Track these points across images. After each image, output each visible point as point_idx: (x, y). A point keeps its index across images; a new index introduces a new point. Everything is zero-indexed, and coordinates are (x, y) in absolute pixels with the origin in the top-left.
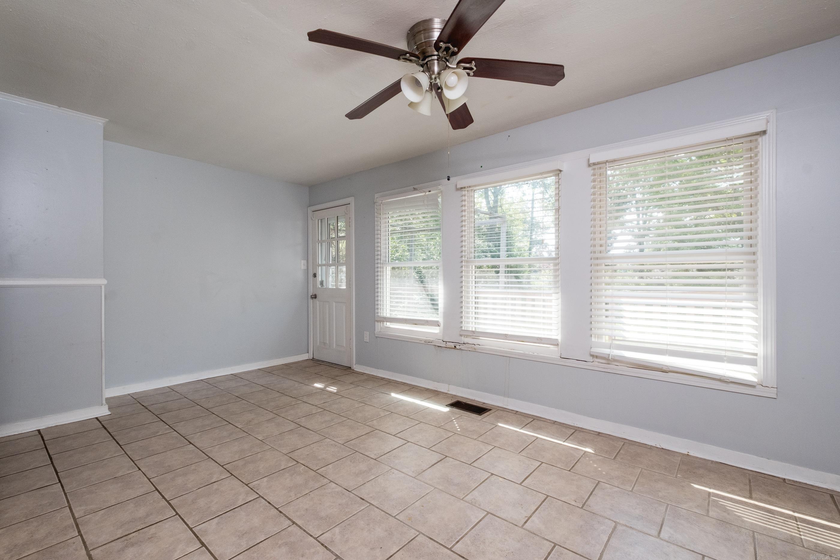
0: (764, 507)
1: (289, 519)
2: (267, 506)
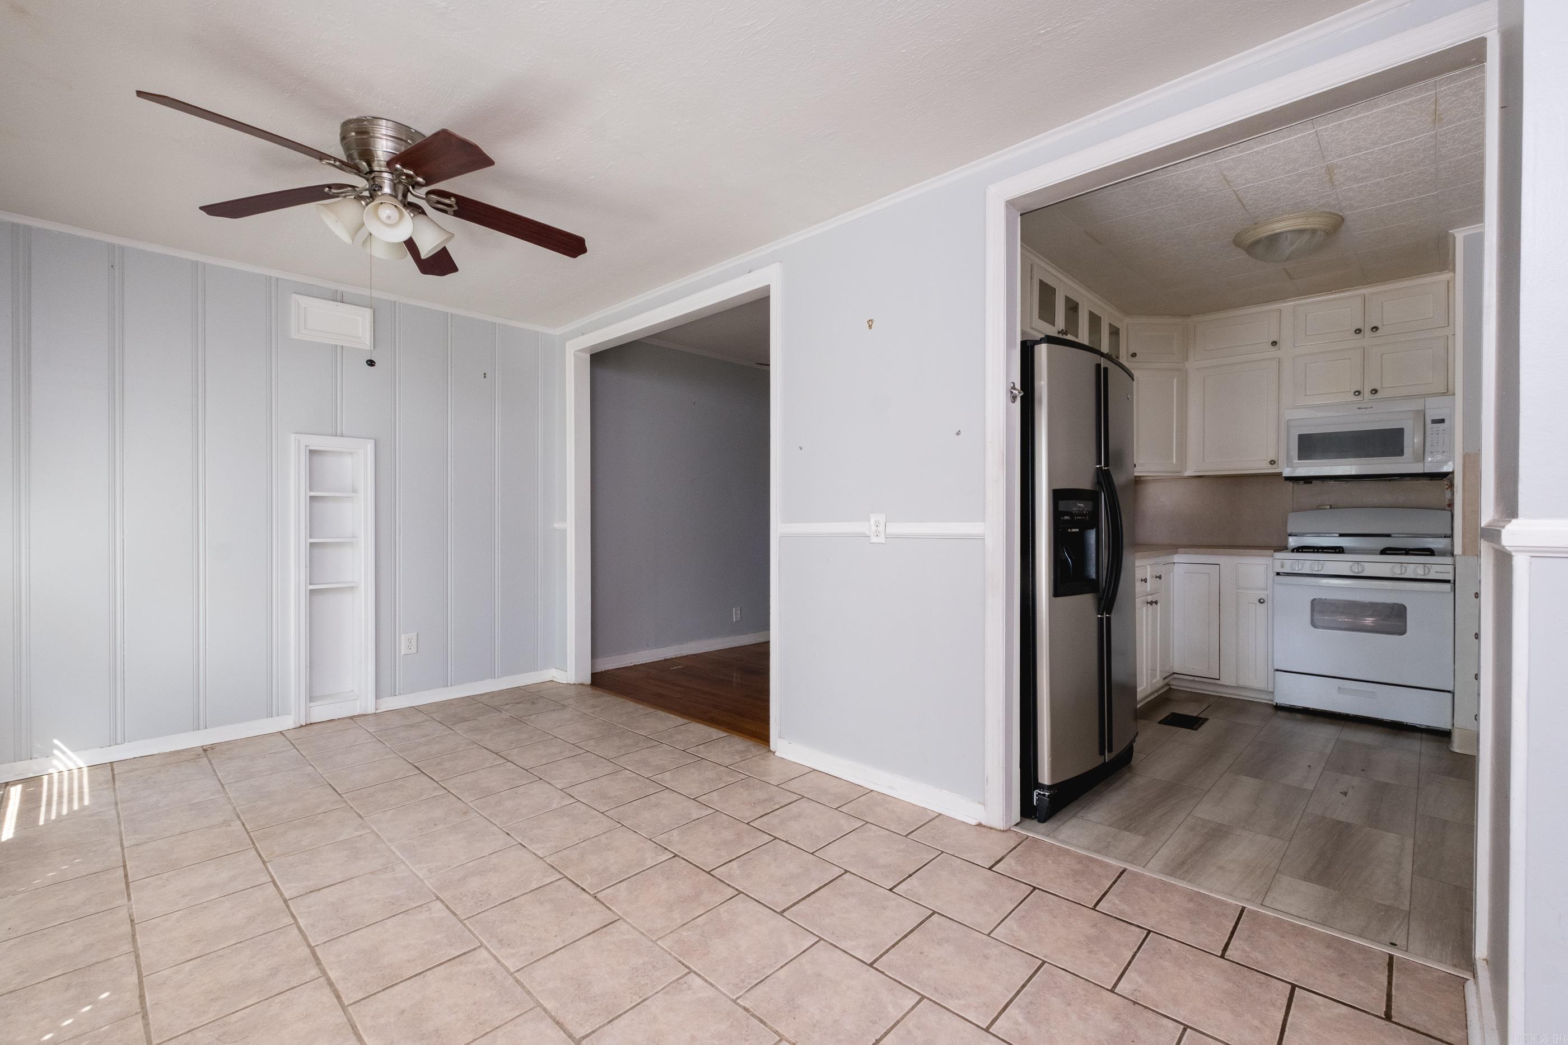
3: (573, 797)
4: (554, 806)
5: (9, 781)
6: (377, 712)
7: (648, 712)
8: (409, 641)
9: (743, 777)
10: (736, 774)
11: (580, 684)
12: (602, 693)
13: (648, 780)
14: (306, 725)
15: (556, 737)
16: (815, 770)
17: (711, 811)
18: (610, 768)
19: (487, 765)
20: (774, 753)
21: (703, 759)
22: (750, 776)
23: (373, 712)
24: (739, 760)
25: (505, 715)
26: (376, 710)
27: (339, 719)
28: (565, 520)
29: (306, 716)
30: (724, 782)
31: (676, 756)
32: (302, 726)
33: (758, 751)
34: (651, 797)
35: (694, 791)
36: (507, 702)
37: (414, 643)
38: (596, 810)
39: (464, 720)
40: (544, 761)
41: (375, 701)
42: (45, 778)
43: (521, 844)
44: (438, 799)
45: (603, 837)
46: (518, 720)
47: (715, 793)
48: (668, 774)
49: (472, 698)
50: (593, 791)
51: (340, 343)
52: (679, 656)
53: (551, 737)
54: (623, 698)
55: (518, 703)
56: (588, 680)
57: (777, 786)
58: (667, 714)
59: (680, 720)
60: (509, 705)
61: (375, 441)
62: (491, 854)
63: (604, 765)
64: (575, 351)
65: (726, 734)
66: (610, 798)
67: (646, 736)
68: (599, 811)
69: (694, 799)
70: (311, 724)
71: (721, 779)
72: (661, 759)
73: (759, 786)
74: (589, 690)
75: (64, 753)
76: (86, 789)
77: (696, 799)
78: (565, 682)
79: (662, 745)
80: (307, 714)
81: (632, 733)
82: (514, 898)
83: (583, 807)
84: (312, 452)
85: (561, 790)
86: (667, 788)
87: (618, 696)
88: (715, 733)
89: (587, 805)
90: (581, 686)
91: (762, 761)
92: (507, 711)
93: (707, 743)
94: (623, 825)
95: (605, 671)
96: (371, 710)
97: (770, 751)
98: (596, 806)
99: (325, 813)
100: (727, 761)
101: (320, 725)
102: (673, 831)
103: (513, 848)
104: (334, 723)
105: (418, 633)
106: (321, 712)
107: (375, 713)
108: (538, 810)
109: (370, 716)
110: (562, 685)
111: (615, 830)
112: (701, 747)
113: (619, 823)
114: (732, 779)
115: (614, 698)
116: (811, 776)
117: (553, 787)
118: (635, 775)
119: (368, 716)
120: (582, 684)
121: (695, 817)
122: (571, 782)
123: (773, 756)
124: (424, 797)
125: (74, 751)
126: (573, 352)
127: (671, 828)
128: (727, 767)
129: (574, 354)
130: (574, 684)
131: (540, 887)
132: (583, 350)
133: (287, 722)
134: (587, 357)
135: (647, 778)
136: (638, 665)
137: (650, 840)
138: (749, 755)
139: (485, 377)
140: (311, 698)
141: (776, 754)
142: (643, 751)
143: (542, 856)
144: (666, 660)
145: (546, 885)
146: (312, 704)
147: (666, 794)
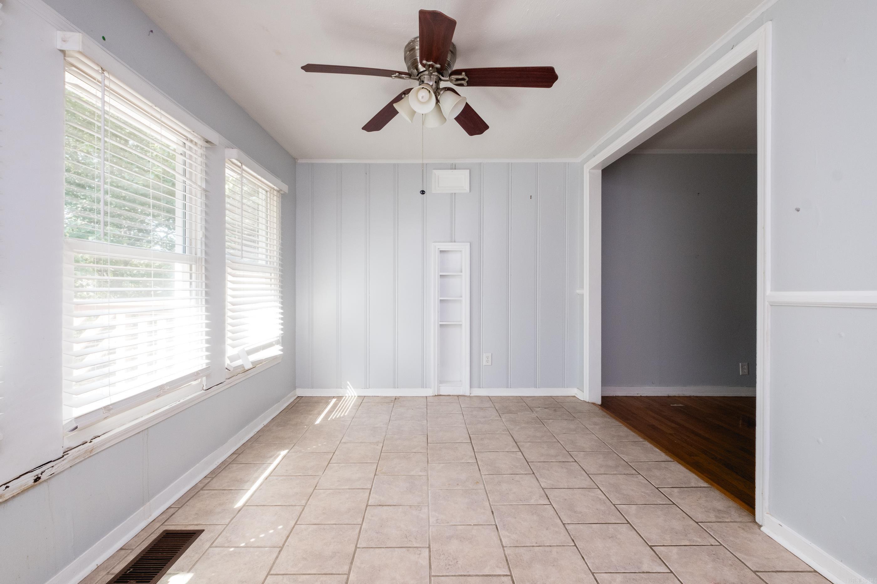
0: (325, 415)
1: (566, 529)
2: (586, 555)
3: (549, 499)
4: (532, 502)
5: (334, 396)
6: (471, 395)
7: (636, 440)
8: (488, 357)
9: (713, 542)
10: (706, 535)
11: (592, 403)
12: (605, 414)
13: (614, 507)
14: (438, 395)
15: (558, 442)
16: (815, 571)
17: (664, 569)
18: (587, 483)
19: (507, 450)
20: (760, 526)
21: (674, 504)
22: (721, 545)
23: (469, 395)
24: (714, 519)
25: (534, 415)
26: (470, 394)
27: (453, 395)
28: (582, 287)
29: (438, 391)
30: (690, 540)
31: (647, 491)
32: (436, 396)
33: (740, 517)
34: (610, 526)
35: (654, 536)
36: (540, 406)
37: (490, 359)
38: (560, 519)
39: (510, 412)
40: (542, 459)
41: (469, 389)
42: (344, 397)
43: (496, 526)
44: (468, 465)
45: (555, 550)
46: (541, 421)
47: (675, 550)
48: (634, 507)
49: (522, 398)
50: (566, 500)
51: (453, 192)
52: (682, 395)
53: (555, 440)
54: (620, 422)
55: (545, 408)
56: (599, 402)
57: (755, 572)
58: (653, 447)
59: (662, 456)
60: (539, 408)
61: (470, 243)
62: (475, 525)
63: (583, 478)
64: (590, 170)
65: (706, 485)
66: (575, 512)
67: (627, 462)
68: (562, 522)
69: (651, 547)
70: (440, 395)
71: (686, 535)
72: (633, 490)
73: (730, 562)
74: (598, 410)
75: (351, 388)
76: (350, 408)
77: (653, 548)
78: (582, 399)
79: (638, 476)
80: (438, 390)
81: (616, 455)
82: (469, 576)
83: (552, 512)
84: (441, 252)
85: (543, 489)
86: (629, 523)
87: (617, 420)
88: (694, 479)
89: (556, 511)
90: (592, 405)
91: (742, 531)
92: (537, 412)
93: (683, 488)
94: (575, 545)
95: (616, 396)
96: (468, 394)
97: (754, 521)
98: (562, 515)
99: (415, 453)
100: (700, 517)
101: (444, 397)
102: (618, 575)
103: (490, 527)
104: (450, 397)
105: (492, 354)
106: (445, 390)
107: (470, 396)
108: (520, 500)
109: (467, 397)
110: (580, 401)
111: (567, 547)
112: (676, 490)
113: (573, 541)
114: (699, 540)
115: (614, 420)
116: (808, 577)
117: (538, 484)
118: (604, 497)
119: (465, 397)
120: (594, 404)
121: (645, 568)
122: (553, 485)
123: (758, 530)
124: (463, 461)
125: (354, 388)
126: (588, 170)
127: (617, 570)
128: (697, 523)
129: (589, 172)
130: (588, 402)
131: (490, 576)
132: (595, 168)
133: (429, 392)
134: (600, 172)
135: (614, 505)
136: (643, 396)
137: (593, 574)
138: (728, 518)
139: (531, 198)
140: (441, 382)
141: (762, 529)
142: (619, 476)
143: (504, 545)
144: (669, 397)
145: (495, 576)
146: (440, 385)
147: (624, 528)
